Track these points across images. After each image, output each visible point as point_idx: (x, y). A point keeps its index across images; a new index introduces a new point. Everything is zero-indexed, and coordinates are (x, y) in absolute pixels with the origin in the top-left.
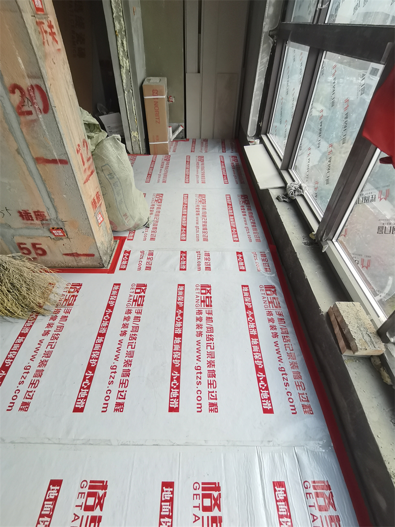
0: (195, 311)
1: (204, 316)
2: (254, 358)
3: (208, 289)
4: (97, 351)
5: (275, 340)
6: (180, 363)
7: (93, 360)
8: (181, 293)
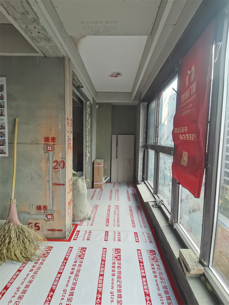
0: (111, 262)
1: (116, 265)
2: (144, 288)
3: (119, 251)
4: (57, 281)
5: (156, 279)
6: (102, 290)
7: (54, 286)
8: (104, 253)
